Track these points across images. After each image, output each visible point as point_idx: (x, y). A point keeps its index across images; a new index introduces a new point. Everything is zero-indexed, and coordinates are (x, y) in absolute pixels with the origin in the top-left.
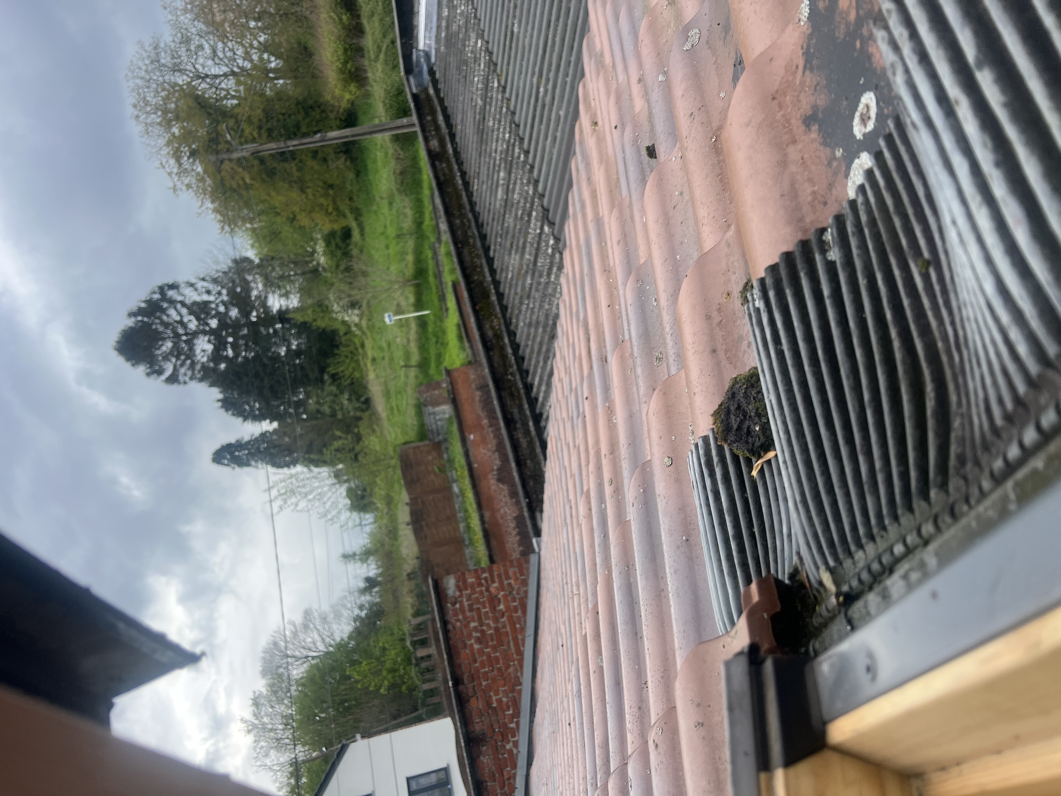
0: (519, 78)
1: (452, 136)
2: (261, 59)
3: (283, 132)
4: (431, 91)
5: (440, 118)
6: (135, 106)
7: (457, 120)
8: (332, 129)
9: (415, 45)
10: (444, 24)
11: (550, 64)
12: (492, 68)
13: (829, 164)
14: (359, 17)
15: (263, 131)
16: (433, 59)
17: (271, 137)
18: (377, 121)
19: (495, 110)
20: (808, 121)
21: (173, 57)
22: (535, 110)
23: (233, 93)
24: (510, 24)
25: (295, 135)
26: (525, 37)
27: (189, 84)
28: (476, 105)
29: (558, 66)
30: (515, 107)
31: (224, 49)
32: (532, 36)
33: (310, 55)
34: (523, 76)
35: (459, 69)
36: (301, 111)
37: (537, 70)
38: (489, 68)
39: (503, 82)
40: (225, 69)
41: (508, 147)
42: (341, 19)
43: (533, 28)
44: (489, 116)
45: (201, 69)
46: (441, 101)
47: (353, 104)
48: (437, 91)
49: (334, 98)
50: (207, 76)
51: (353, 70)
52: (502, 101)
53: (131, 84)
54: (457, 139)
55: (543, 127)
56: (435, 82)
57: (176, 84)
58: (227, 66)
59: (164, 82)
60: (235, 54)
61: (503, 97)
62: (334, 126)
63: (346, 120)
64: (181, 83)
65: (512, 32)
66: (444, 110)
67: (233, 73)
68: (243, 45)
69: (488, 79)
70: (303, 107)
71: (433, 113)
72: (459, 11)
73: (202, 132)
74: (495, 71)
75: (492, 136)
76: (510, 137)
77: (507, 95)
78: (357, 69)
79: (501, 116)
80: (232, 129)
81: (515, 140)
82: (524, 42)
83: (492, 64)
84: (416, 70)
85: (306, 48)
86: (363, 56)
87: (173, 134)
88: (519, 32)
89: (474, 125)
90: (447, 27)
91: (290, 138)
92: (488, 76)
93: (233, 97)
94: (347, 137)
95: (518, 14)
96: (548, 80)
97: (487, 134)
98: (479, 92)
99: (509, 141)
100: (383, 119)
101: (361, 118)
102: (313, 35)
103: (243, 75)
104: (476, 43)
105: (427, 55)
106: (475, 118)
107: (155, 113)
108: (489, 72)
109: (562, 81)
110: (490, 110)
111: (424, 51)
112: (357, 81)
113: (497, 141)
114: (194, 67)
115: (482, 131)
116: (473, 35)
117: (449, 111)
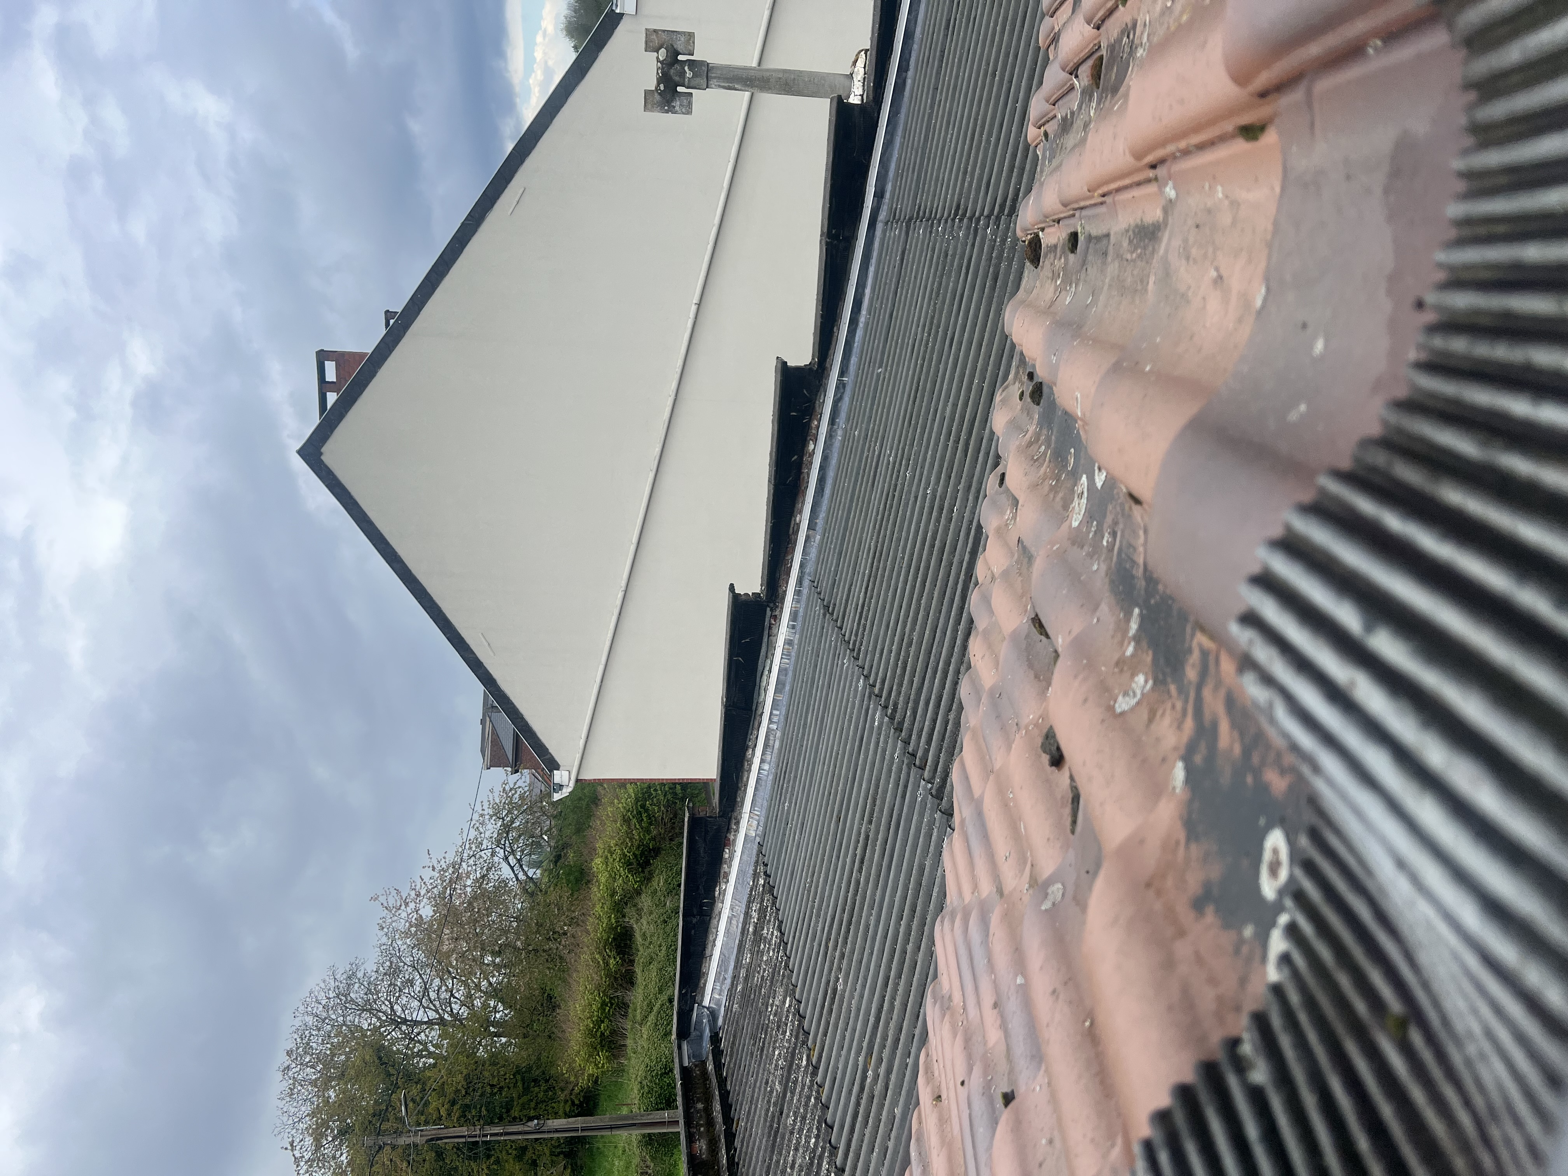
0: (839, 1055)
1: (730, 1137)
2: (485, 1005)
3: (484, 1112)
4: (710, 1067)
5: (717, 1107)
6: (289, 1053)
7: (741, 1113)
8: (556, 1115)
9: (698, 998)
10: (743, 973)
11: (885, 1038)
12: (801, 1037)
13: (1237, 951)
14: (632, 962)
15: (456, 1107)
16: (720, 1022)
17: (464, 1119)
18: (625, 1111)
19: (799, 1100)
20: (1198, 905)
21: (369, 992)
22: (858, 1104)
23: (432, 1049)
24: (832, 979)
25: (501, 1119)
26: (852, 997)
27: (376, 1029)
28: (771, 1092)
29: (897, 1040)
30: (829, 1098)
31: (440, 988)
32: (862, 996)
33: (554, 1007)
34: (844, 1053)
35: (754, 1037)
36: (520, 1084)
37: (865, 1044)
38: (797, 1038)
39: (814, 1060)
40: (432, 1015)
41: (812, 1159)
42: (607, 964)
43: (864, 986)
44: (789, 1110)
45: (399, 1011)
46: (722, 1082)
47: (596, 1082)
48: (718, 1066)
49: (571, 1069)
50: (404, 1021)
51: (607, 1033)
52: (810, 1088)
53: (298, 1023)
54: (737, 1143)
55: (868, 1131)
56: (717, 1053)
57: (359, 1028)
58: (437, 1011)
59: (344, 1024)
60: (452, 995)
61: (812, 1081)
62: (561, 1112)
63: (580, 1105)
64: (365, 1026)
65: (835, 990)
66: (725, 1096)
67: (442, 1022)
68: (467, 985)
69: (793, 1055)
70: (523, 1079)
71: (708, 1100)
72: (765, 958)
73: (368, 1102)
74: (804, 1042)
75: (790, 1140)
76: (816, 1144)
77: (819, 1079)
78: (613, 1032)
79: (806, 1110)
80: (413, 1101)
81: (824, 1148)
82: (850, 1003)
83: (802, 1033)
84: (694, 1034)
85: (550, 997)
86: (625, 1015)
87: (327, 1101)
88: (844, 991)
89: (765, 1120)
90: (746, 979)
91: (491, 1123)
92: (794, 1049)
93: (430, 1055)
94: (576, 1130)
95: (844, 966)
96: (880, 1060)
97: (783, 1138)
98: (779, 1072)
99: (814, 1151)
100: (635, 1110)
101: (604, 1104)
102: (564, 981)
103: (453, 1026)
104: (784, 1002)
105: (713, 1014)
106: (768, 1110)
107: (312, 1067)
108: (795, 1044)
109: (900, 1065)
110: (792, 1100)
111: (708, 1008)
112: (610, 1049)
113: (796, 1149)
114: (392, 1008)
115: (774, 1133)
116: (780, 991)
117: (732, 1098)
